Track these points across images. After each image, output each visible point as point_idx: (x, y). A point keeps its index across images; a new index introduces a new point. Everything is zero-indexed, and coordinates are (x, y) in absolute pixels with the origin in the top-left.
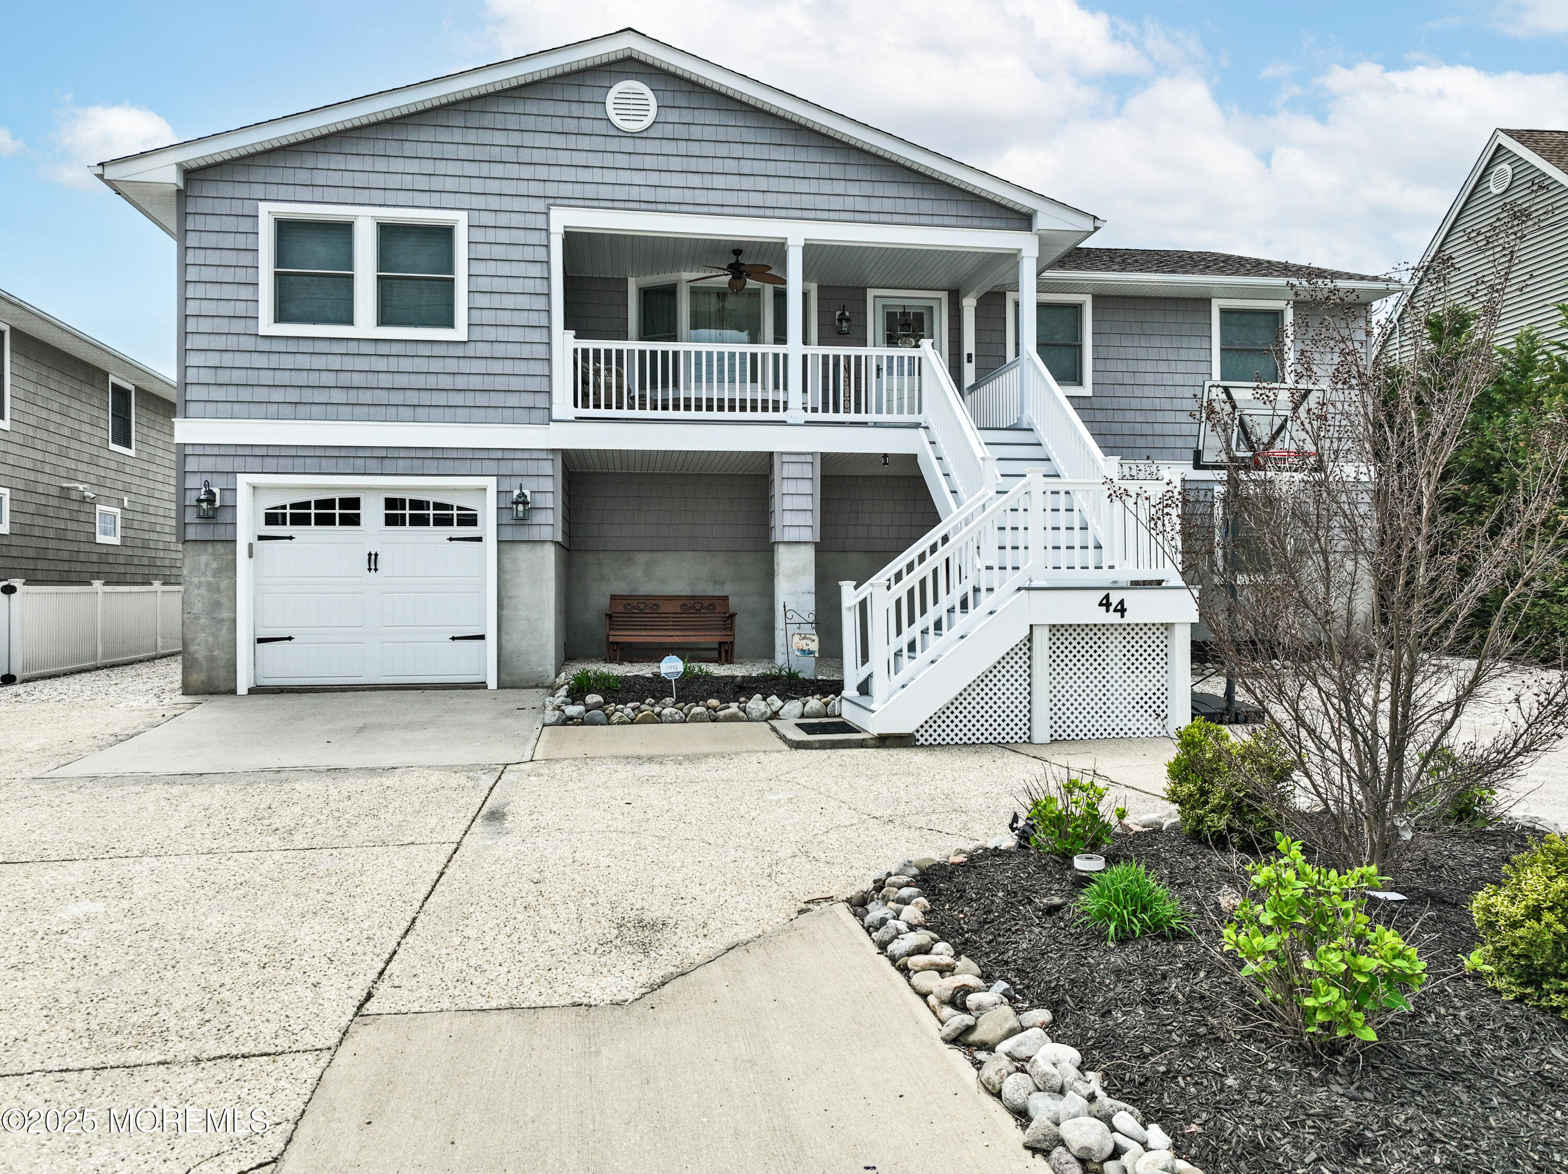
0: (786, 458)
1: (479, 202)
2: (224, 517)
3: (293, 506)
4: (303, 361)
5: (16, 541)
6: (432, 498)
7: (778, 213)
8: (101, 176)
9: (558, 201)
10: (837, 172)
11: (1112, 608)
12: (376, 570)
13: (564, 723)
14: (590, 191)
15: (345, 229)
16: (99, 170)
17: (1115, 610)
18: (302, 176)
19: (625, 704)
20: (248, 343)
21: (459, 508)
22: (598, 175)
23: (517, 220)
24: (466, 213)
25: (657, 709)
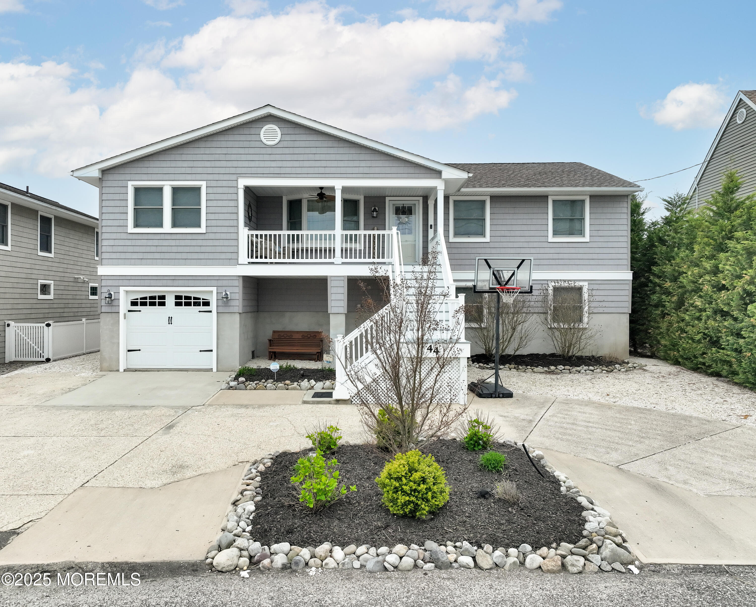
0: (332, 278)
1: (210, 177)
2: (115, 303)
3: (141, 299)
4: (144, 242)
5: (56, 301)
6: (193, 296)
7: (330, 176)
8: (72, 175)
9: (241, 175)
10: (355, 157)
11: (433, 351)
12: (171, 323)
13: (229, 389)
14: (254, 170)
15: (160, 190)
16: (72, 173)
17: (434, 352)
18: (144, 170)
19: (253, 381)
20: (124, 236)
21: (203, 299)
22: (256, 164)
23: (225, 184)
24: (205, 182)
25: (265, 384)
